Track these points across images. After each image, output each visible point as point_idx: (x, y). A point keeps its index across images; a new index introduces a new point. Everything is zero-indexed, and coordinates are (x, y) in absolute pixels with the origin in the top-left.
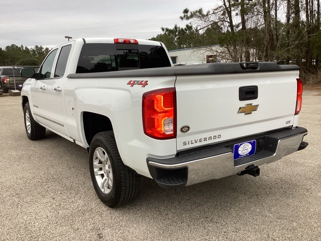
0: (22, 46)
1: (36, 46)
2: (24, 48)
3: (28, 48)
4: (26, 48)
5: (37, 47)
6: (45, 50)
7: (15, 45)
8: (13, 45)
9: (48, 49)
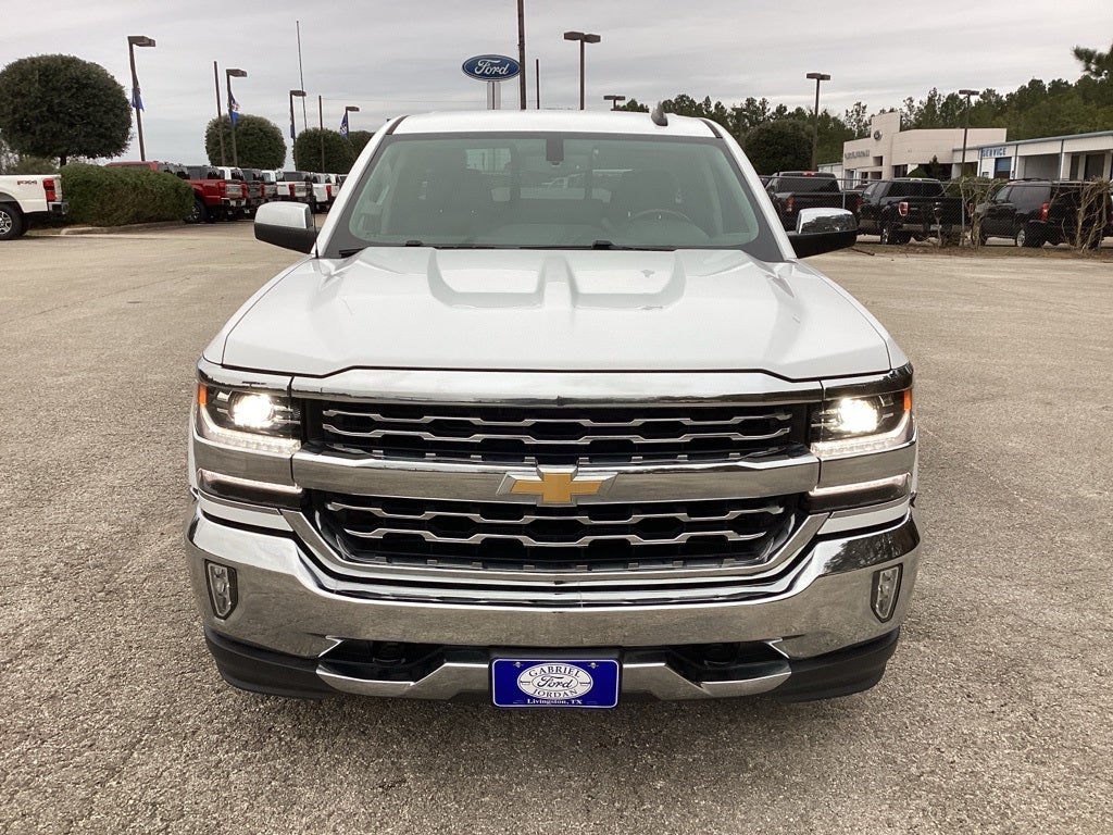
0: (708, 99)
1: (748, 100)
2: (712, 109)
3: (722, 107)
4: (717, 106)
5: (750, 102)
6: (773, 113)
7: (688, 98)
8: (683, 96)
9: (785, 110)
